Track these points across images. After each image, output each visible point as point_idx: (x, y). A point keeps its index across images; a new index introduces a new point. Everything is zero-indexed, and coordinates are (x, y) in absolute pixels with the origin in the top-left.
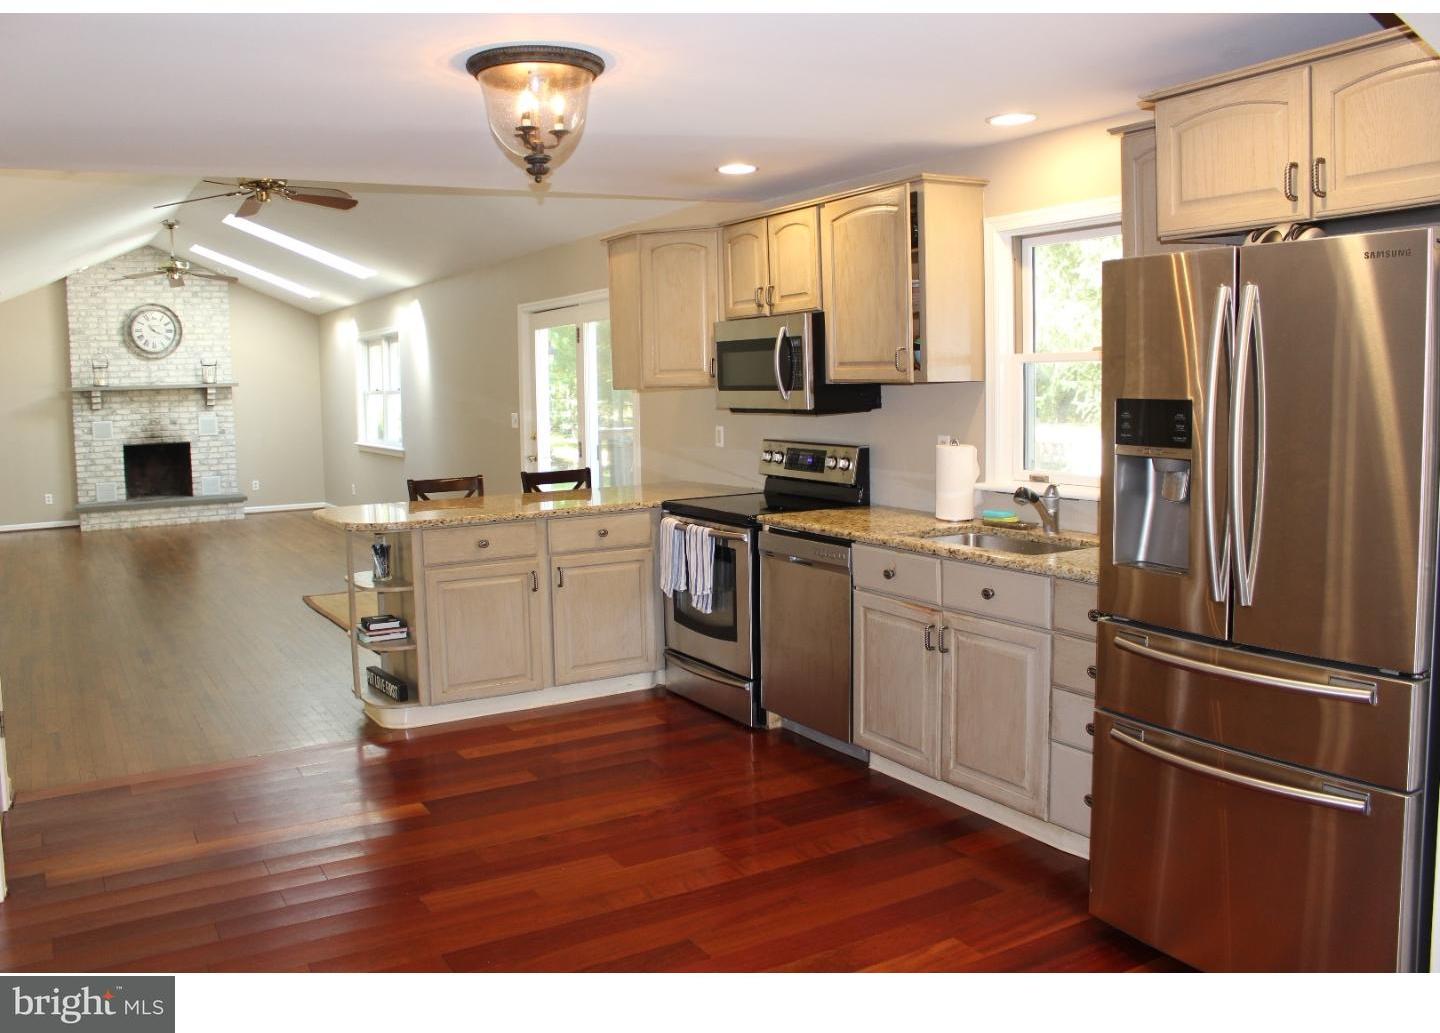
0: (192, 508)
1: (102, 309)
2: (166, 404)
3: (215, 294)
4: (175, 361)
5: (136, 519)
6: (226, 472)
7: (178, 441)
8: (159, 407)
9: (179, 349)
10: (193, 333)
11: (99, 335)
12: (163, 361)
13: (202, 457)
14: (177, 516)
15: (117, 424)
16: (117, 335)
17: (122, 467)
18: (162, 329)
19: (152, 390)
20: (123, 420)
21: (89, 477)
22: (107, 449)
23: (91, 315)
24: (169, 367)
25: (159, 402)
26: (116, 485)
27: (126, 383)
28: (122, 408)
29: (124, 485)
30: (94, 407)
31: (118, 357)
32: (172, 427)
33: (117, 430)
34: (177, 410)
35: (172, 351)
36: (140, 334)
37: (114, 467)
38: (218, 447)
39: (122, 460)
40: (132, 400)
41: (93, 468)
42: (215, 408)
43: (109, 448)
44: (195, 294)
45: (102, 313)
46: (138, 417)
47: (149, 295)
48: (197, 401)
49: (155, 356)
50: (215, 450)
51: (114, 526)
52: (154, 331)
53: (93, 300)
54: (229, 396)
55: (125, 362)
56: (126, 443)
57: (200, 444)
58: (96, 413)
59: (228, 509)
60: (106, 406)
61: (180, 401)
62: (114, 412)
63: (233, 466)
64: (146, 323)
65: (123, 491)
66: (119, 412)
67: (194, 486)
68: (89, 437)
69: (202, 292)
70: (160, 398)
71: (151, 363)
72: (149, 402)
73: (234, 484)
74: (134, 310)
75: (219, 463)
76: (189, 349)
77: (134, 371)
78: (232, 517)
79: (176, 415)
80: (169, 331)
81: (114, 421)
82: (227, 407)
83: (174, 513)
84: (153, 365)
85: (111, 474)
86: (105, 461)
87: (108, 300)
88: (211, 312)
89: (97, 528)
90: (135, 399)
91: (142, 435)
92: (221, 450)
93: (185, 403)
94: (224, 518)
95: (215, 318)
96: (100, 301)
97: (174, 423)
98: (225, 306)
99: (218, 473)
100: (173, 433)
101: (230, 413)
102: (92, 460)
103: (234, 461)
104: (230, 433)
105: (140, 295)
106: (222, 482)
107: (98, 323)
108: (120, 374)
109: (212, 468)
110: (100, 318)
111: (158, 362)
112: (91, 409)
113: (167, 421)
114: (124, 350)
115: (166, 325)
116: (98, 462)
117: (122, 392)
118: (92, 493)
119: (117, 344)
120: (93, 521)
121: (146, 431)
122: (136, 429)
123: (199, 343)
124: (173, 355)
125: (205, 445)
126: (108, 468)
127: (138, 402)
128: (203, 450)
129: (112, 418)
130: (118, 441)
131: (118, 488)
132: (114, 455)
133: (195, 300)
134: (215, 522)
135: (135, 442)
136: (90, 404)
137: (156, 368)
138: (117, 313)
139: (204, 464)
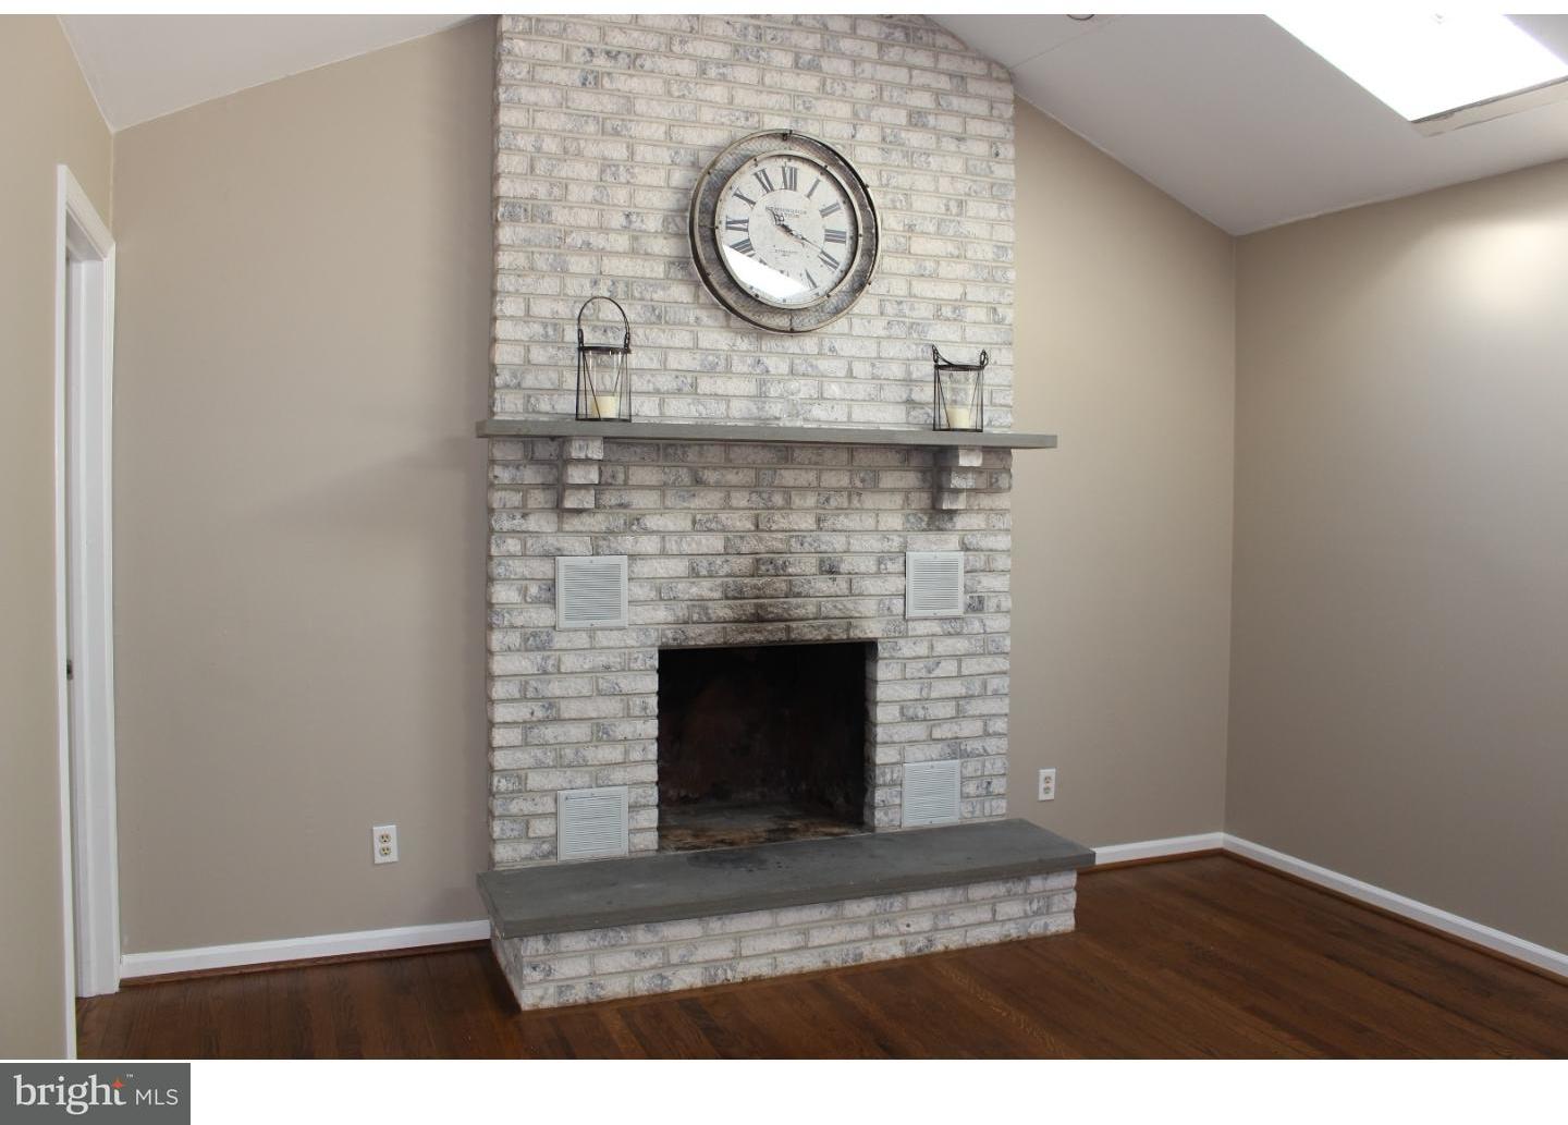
0: (917, 900)
1: (616, 133)
2: (811, 500)
3: (975, 127)
4: (847, 348)
5: (722, 951)
6: (977, 745)
7: (839, 635)
8: (788, 506)
9: (865, 303)
10: (907, 252)
11: (603, 229)
12: (809, 344)
13: (911, 692)
14: (862, 931)
15: (644, 568)
16: (667, 234)
17: (652, 728)
18: (811, 225)
19: (764, 444)
20: (664, 554)
21: (539, 766)
22: (602, 660)
23: (579, 154)
24: (824, 365)
25: (787, 491)
26: (626, 796)
27: (682, 412)
28: (664, 509)
29: (653, 795)
30: (569, 503)
31: (658, 317)
32: (823, 585)
33: (642, 592)
34: (843, 522)
35: (837, 311)
36: (740, 237)
37: (624, 729)
38: (959, 658)
39: (653, 701)
40: (698, 481)
41: (550, 733)
42: (961, 522)
43: (613, 659)
44: (916, 119)
45: (617, 151)
46: (715, 543)
47: (772, 101)
48: (907, 492)
49: (782, 322)
50: (949, 667)
51: (643, 986)
52: (786, 229)
53: (585, 100)
54: (1003, 481)
55: (682, 338)
56: (670, 637)
57: (907, 648)
58: (574, 523)
59: (1028, 898)
60: (610, 498)
61: (852, 492)
62: (634, 524)
63: (1000, 725)
64: (764, 200)
65: (651, 817)
66: (652, 522)
67: (880, 795)
68: (541, 617)
69: (940, 110)
70: (789, 477)
71: (770, 344)
72: (754, 488)
73: (999, 786)
74: (720, 150)
75: (960, 715)
76: (890, 309)
77: (711, 370)
78: (1036, 928)
79: (838, 542)
80: (832, 236)
81: (632, 557)
82: (994, 519)
83: (854, 922)
84: (777, 356)
85: (612, 753)
86: (590, 709)
87: (640, 106)
88: (961, 187)
89: (579, 994)
90: (711, 476)
91: (722, 610)
92: (971, 666)
93: (870, 500)
94: (1013, 931)
95: (973, 207)
96: (610, 105)
97: (832, 571)
98: (1005, 172)
99: (956, 748)
100: (828, 608)
101: (1003, 542)
102: (550, 703)
103: (1002, 706)
104: (998, 610)
105: (745, 98)
106: (964, 780)
107: (601, 184)
108: (665, 382)
109: (937, 734)
110: (606, 165)
111: (791, 345)
112: (559, 509)
113: (808, 565)
114: (681, 292)
115: (825, 213)
116: (570, 709)
117: (667, 445)
118: (541, 828)
119: (659, 270)
120: (566, 969)
121: (739, 595)
122: (704, 588)
123: (920, 287)
124: (841, 324)
125: (922, 649)
126: (601, 732)
127: (718, 486)
128: (914, 669)
129: (627, 543)
130: (643, 628)
131: (634, 808)
132: (626, 684)
133: (915, 139)
134: (985, 949)
135: (702, 636)
136: (558, 488)
137: (784, 368)
138: (664, 155)
139: (912, 719)
